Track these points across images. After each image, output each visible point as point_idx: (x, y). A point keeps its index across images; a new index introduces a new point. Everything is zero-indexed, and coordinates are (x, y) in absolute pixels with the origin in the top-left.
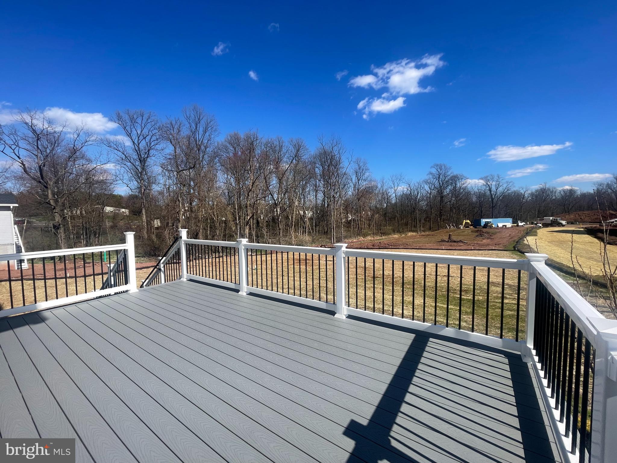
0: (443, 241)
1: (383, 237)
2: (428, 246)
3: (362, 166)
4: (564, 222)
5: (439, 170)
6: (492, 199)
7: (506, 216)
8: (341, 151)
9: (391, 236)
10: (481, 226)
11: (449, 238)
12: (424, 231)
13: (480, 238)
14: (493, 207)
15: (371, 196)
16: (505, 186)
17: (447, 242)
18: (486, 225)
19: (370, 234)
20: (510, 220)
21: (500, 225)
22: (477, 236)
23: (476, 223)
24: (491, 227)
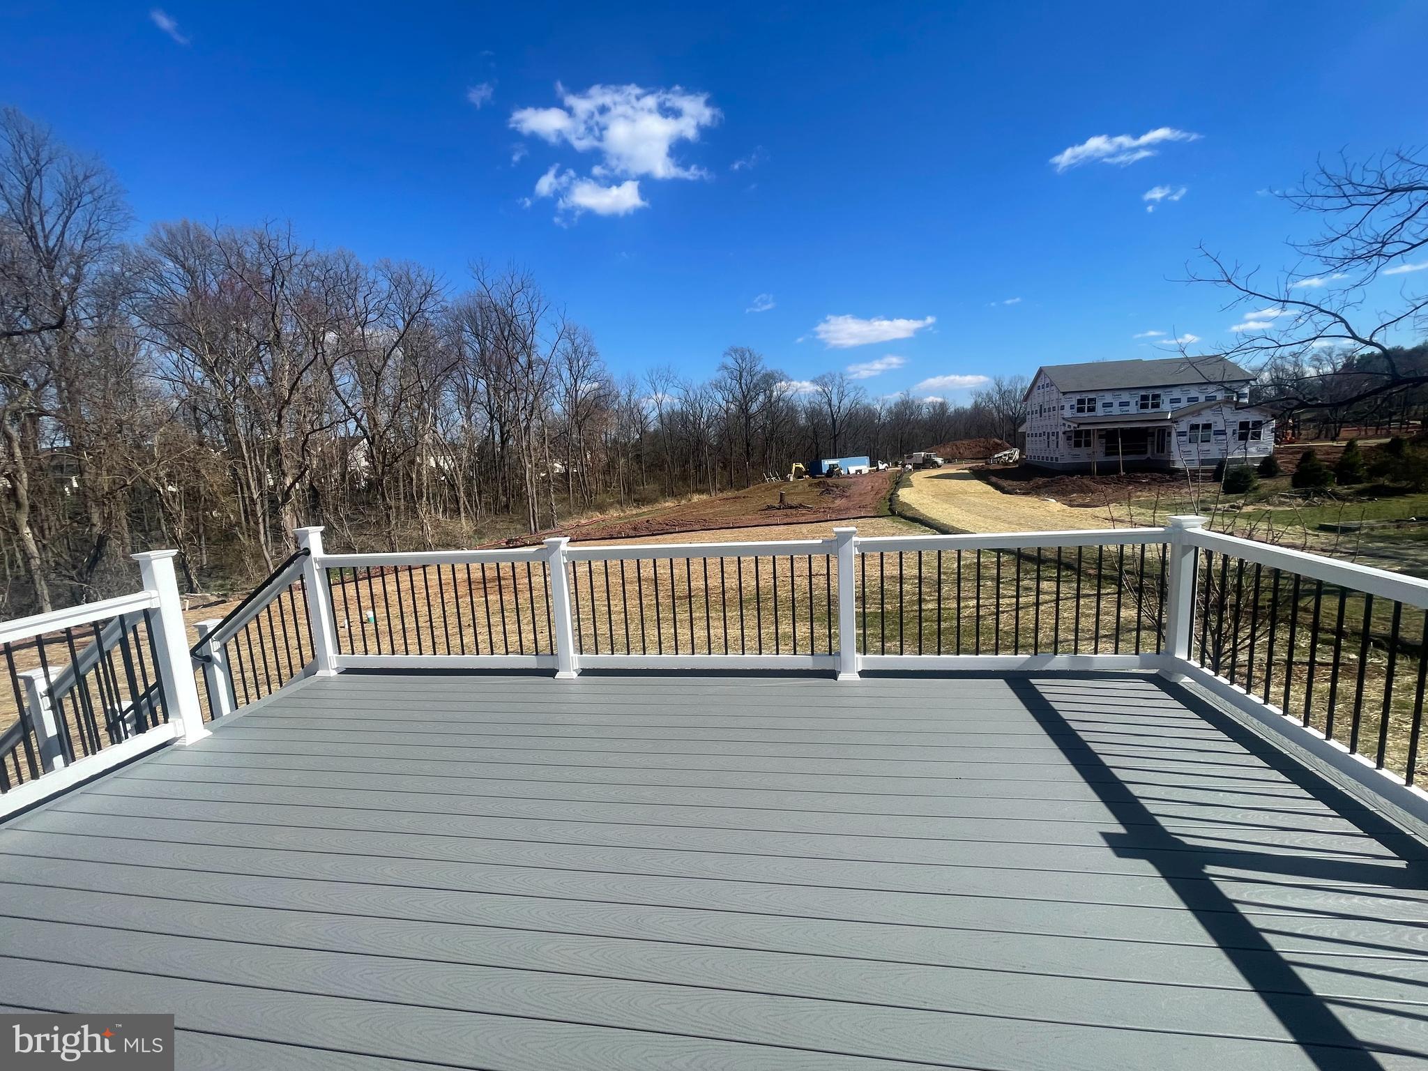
0: (770, 508)
1: (645, 509)
2: (746, 519)
3: (582, 346)
4: (939, 460)
5: (740, 361)
6: (834, 421)
7: (857, 453)
8: (535, 305)
9: (658, 506)
10: (822, 474)
11: (781, 501)
12: (721, 490)
13: (826, 497)
14: (835, 436)
15: (605, 416)
16: (852, 395)
17: (778, 509)
18: (832, 471)
19: (611, 505)
20: (866, 459)
21: (852, 470)
22: (822, 493)
23: (814, 469)
24: (839, 474)
